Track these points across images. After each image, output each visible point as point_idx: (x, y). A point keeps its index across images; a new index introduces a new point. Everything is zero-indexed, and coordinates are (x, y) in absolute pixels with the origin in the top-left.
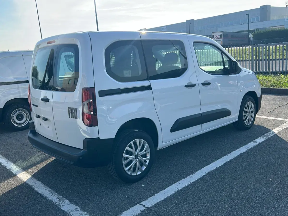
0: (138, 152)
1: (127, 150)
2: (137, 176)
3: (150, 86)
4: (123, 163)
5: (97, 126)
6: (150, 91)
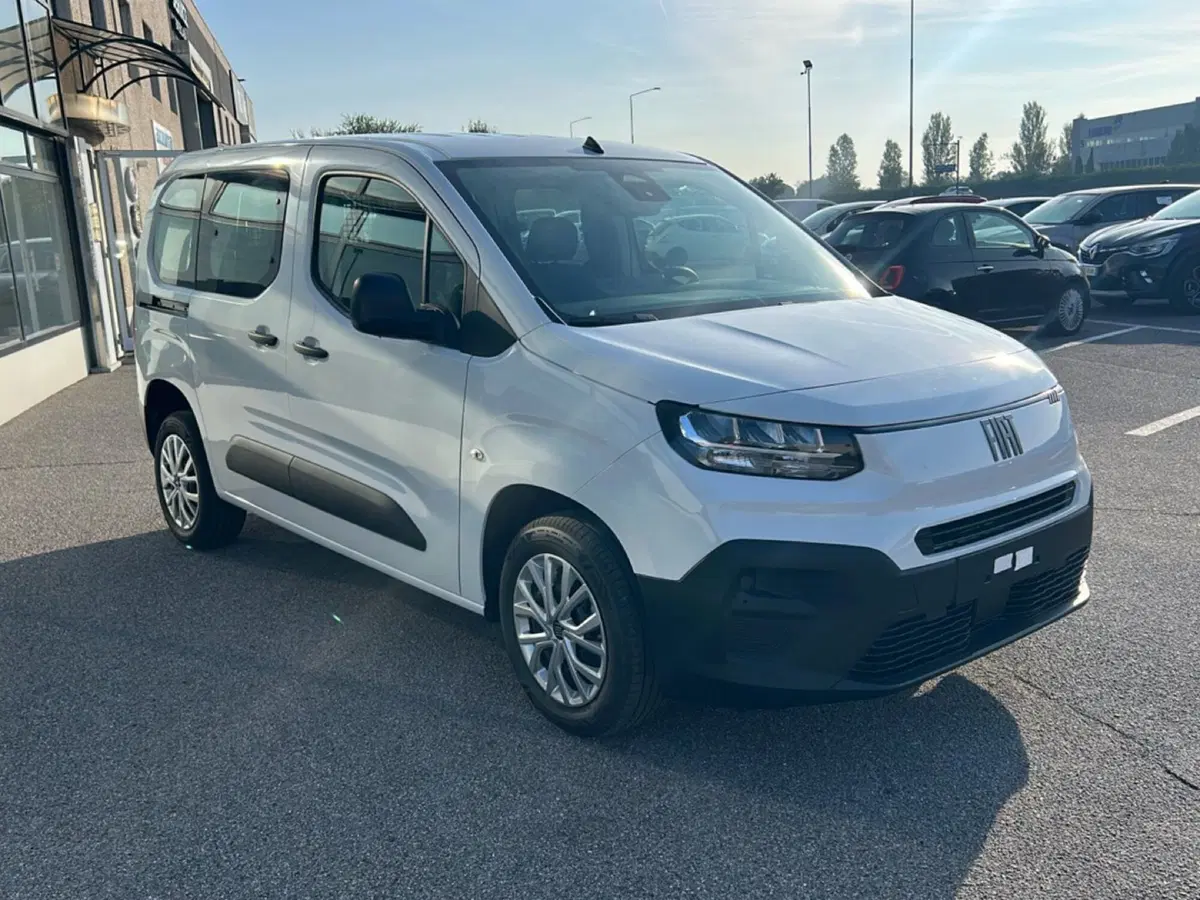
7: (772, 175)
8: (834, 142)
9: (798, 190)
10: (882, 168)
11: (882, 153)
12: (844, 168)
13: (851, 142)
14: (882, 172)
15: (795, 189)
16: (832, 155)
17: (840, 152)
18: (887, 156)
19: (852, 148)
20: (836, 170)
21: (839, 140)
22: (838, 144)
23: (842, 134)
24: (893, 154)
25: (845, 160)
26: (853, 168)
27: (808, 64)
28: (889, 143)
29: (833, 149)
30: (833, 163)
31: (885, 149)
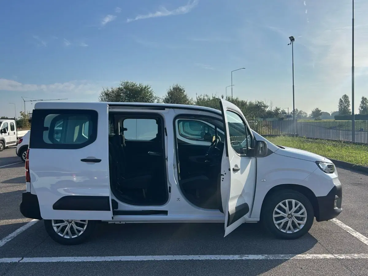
5: (30, 182)
7: (317, 108)
8: (341, 97)
9: (332, 114)
10: (360, 107)
12: (345, 107)
13: (348, 97)
14: (360, 108)
15: (331, 114)
16: (340, 102)
17: (343, 101)
18: (362, 102)
19: (348, 100)
21: (343, 97)
22: (342, 98)
23: (344, 94)
24: (365, 102)
25: (346, 104)
26: (348, 107)
27: (292, 39)
28: (363, 98)
29: (340, 99)
30: (341, 105)
31: (361, 100)
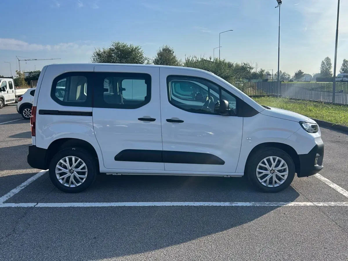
0: (72, 168)
1: (60, 162)
2: (69, 187)
3: (92, 113)
4: (56, 172)
5: (35, 136)
6: (91, 117)
7: (300, 71)
8: (323, 60)
11: (342, 64)
12: (327, 69)
13: (330, 60)
14: (341, 70)
16: (322, 64)
17: (325, 63)
18: (344, 65)
19: (330, 62)
20: (323, 69)
22: (325, 60)
23: (327, 57)
24: (346, 64)
25: (328, 66)
26: (330, 69)
27: (279, 1)
28: (344, 60)
29: (323, 62)
30: (322, 67)
31: (343, 62)
